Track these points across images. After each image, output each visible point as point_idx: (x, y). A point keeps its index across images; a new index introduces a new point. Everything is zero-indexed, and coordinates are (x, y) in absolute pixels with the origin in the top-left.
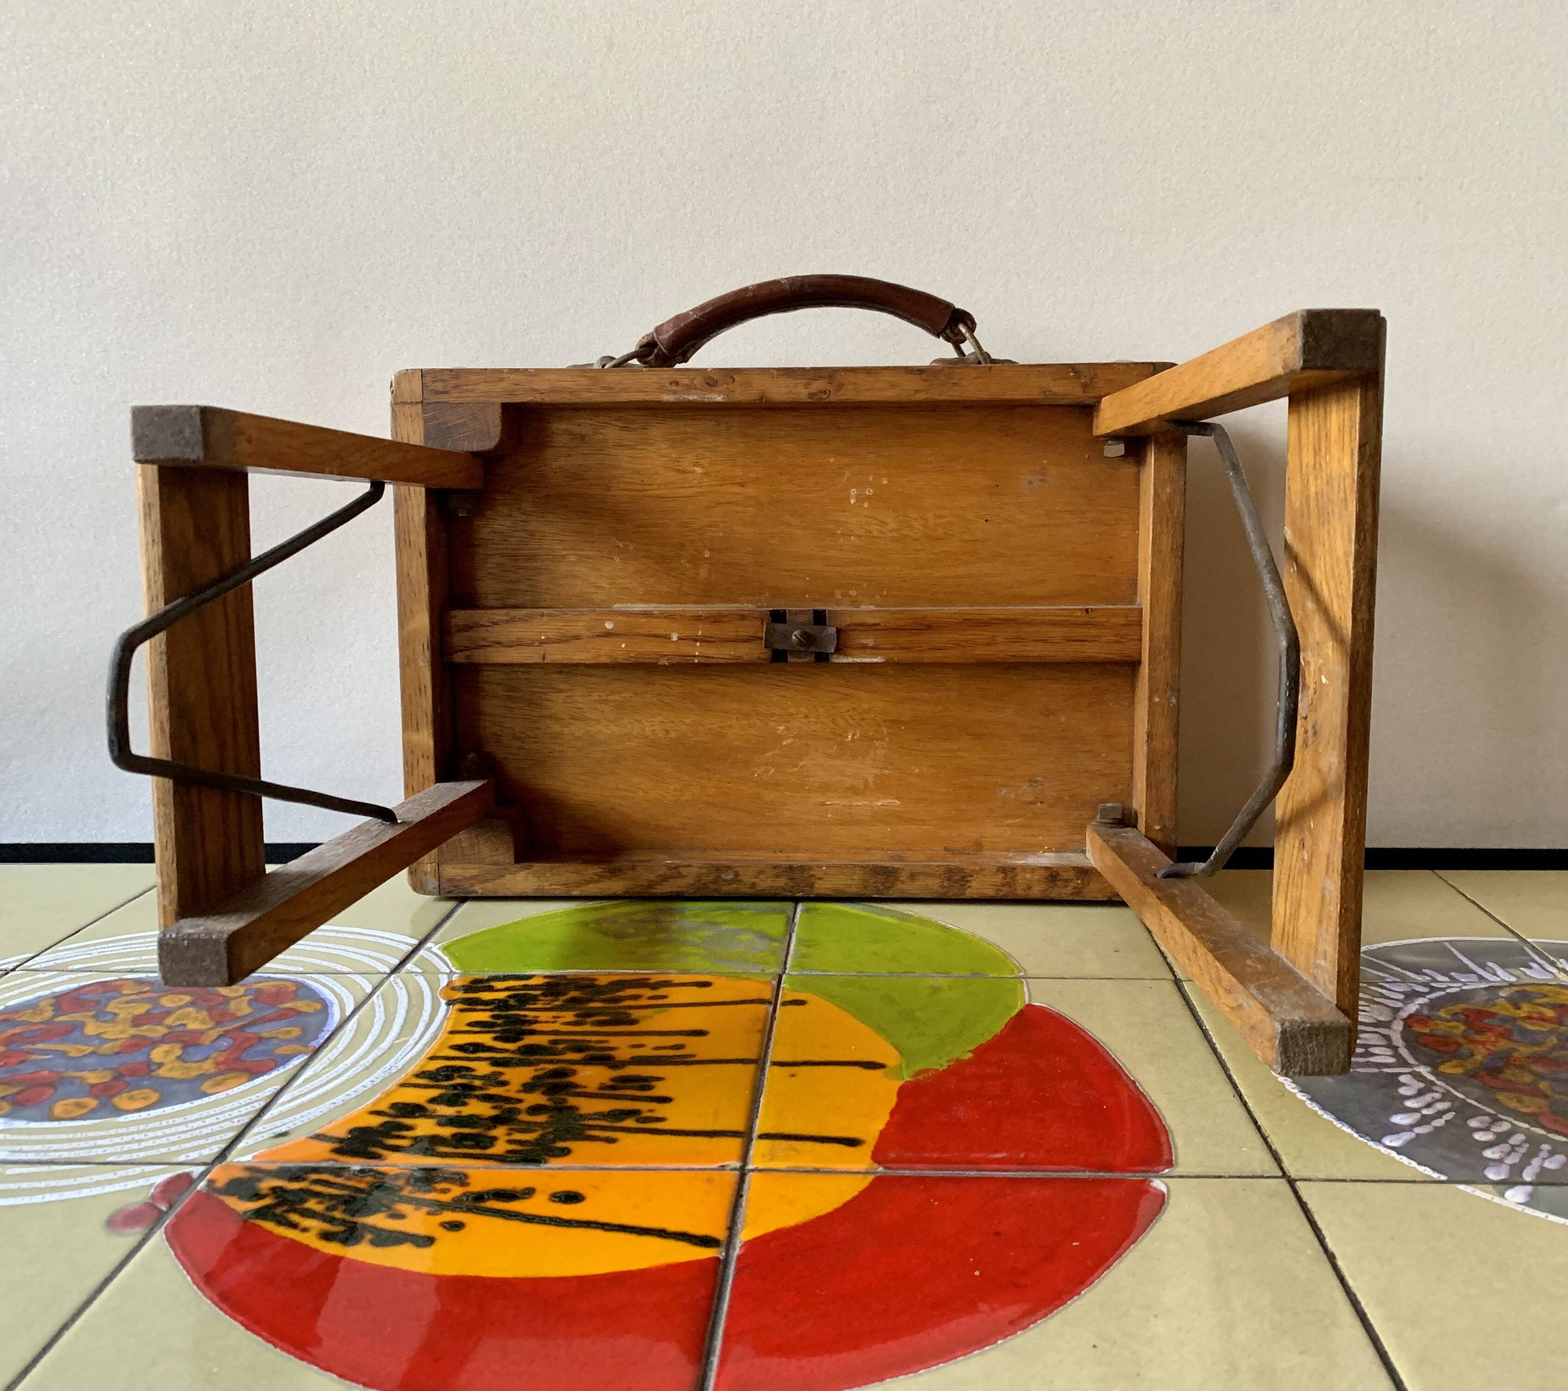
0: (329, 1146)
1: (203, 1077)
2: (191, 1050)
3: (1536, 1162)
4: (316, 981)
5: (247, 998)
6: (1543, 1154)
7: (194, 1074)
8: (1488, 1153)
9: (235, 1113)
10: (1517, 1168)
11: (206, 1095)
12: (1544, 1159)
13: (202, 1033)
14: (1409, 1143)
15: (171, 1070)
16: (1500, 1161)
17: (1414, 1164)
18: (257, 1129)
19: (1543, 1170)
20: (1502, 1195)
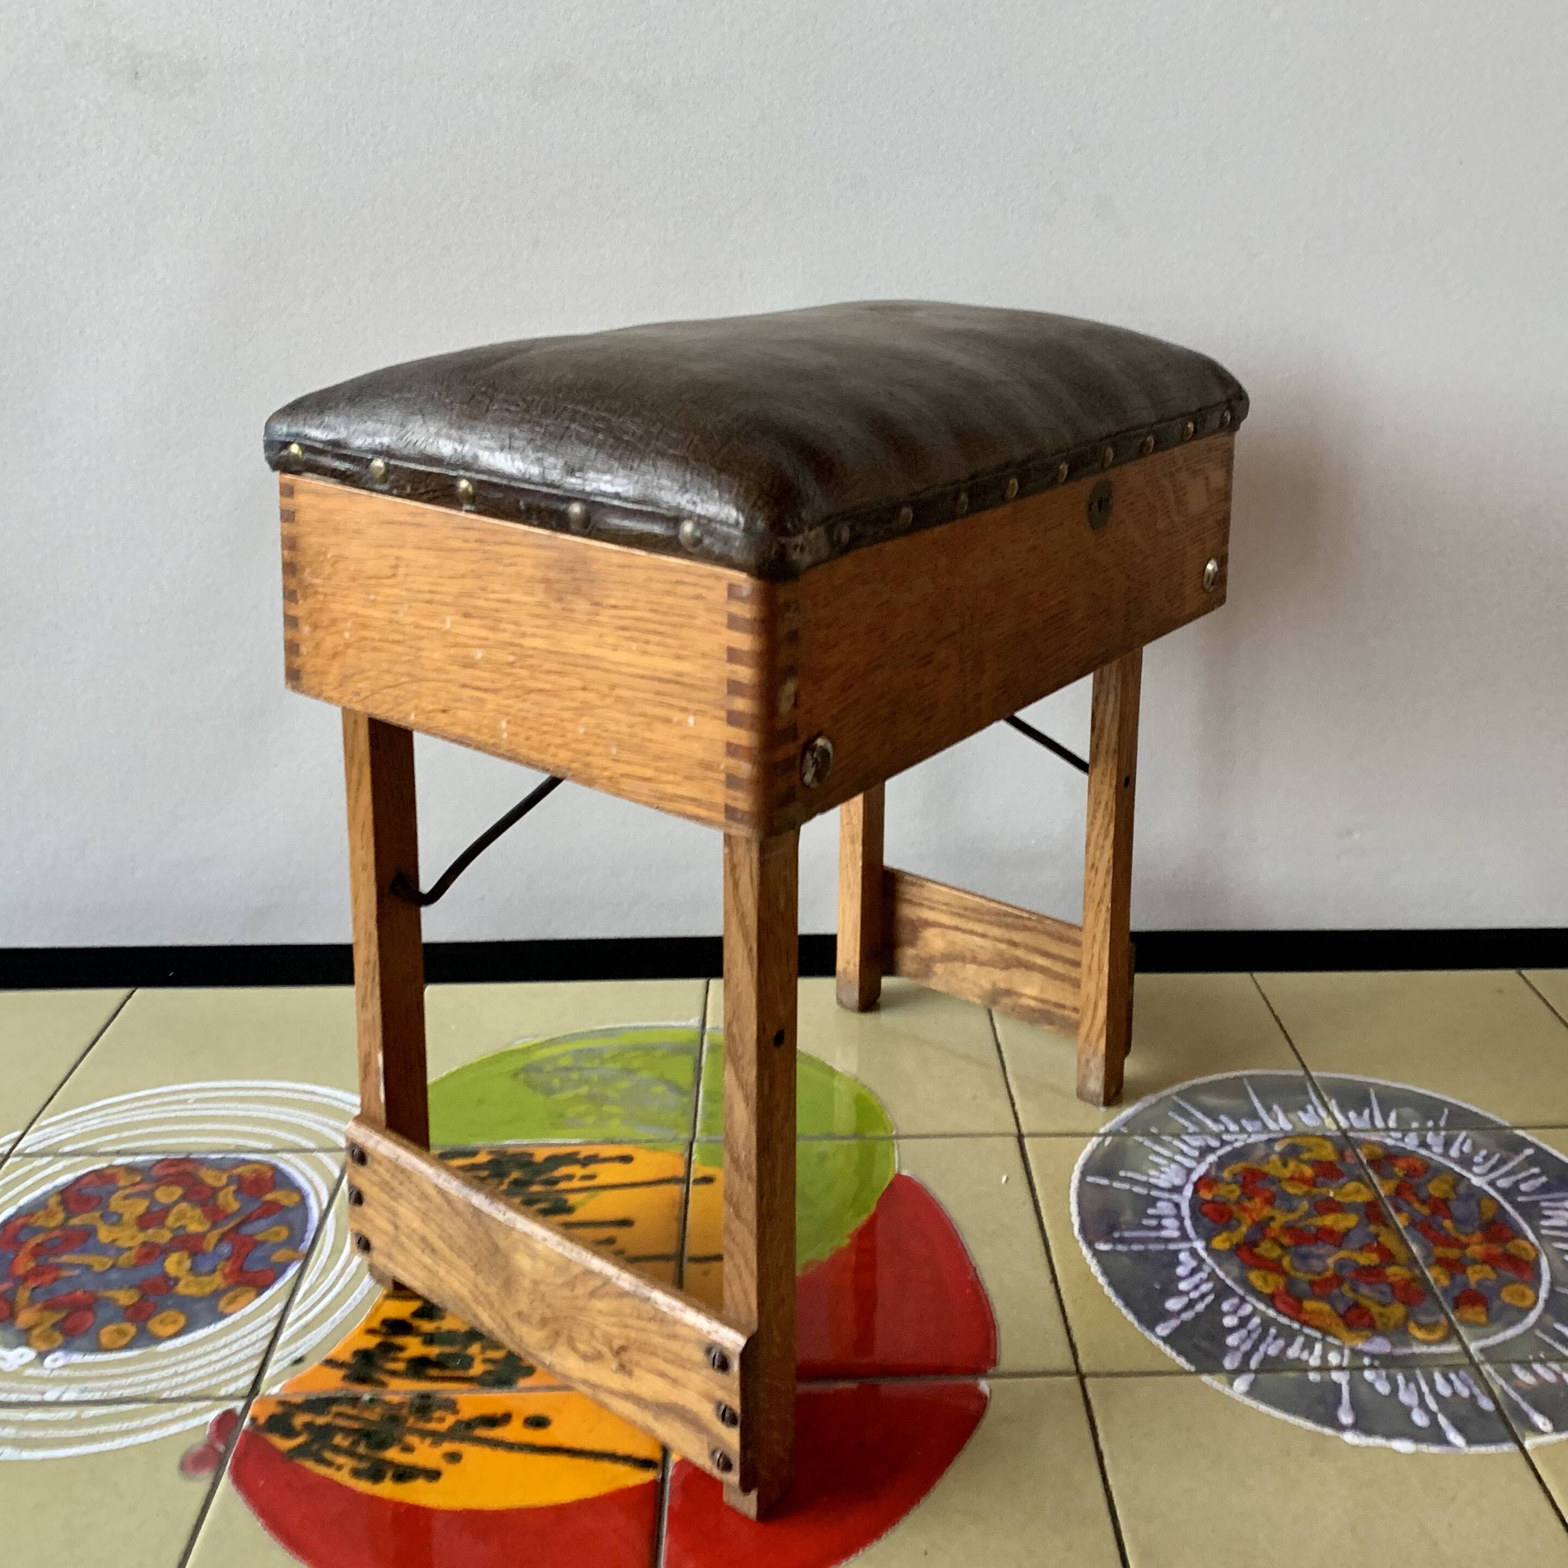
0: (340, 1373)
1: (217, 1294)
2: (199, 1258)
3: (1262, 1348)
4: (287, 1162)
5: (232, 1188)
6: (1269, 1339)
7: (208, 1290)
8: (1232, 1340)
9: (253, 1337)
10: (1247, 1356)
11: (223, 1316)
12: (1268, 1346)
13: (202, 1236)
14: (1176, 1331)
15: (187, 1285)
16: (1237, 1348)
17: (1174, 1354)
18: (276, 1356)
19: (1266, 1358)
20: (1231, 1384)
